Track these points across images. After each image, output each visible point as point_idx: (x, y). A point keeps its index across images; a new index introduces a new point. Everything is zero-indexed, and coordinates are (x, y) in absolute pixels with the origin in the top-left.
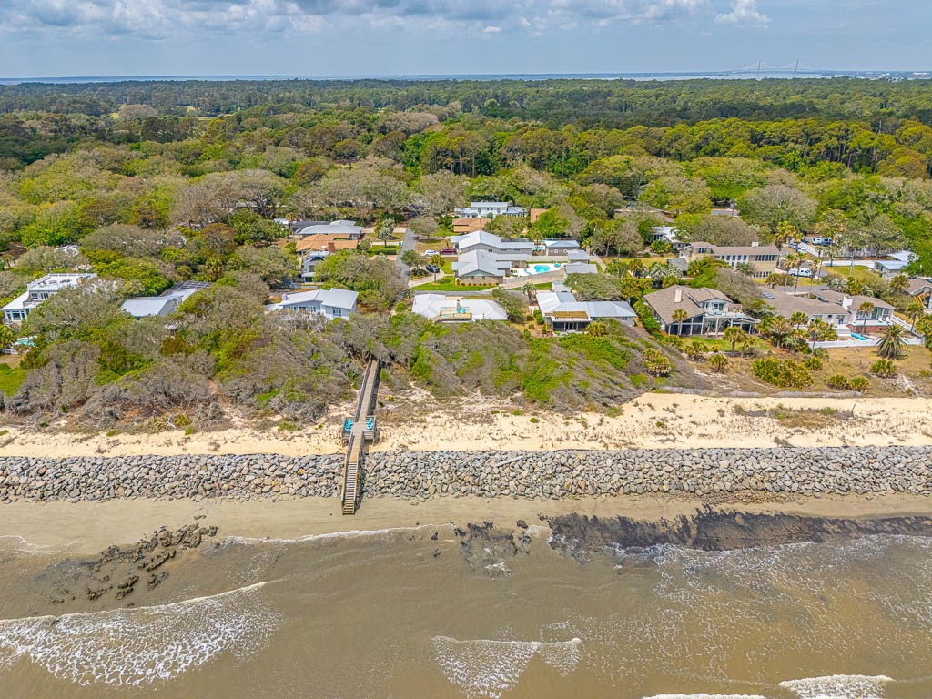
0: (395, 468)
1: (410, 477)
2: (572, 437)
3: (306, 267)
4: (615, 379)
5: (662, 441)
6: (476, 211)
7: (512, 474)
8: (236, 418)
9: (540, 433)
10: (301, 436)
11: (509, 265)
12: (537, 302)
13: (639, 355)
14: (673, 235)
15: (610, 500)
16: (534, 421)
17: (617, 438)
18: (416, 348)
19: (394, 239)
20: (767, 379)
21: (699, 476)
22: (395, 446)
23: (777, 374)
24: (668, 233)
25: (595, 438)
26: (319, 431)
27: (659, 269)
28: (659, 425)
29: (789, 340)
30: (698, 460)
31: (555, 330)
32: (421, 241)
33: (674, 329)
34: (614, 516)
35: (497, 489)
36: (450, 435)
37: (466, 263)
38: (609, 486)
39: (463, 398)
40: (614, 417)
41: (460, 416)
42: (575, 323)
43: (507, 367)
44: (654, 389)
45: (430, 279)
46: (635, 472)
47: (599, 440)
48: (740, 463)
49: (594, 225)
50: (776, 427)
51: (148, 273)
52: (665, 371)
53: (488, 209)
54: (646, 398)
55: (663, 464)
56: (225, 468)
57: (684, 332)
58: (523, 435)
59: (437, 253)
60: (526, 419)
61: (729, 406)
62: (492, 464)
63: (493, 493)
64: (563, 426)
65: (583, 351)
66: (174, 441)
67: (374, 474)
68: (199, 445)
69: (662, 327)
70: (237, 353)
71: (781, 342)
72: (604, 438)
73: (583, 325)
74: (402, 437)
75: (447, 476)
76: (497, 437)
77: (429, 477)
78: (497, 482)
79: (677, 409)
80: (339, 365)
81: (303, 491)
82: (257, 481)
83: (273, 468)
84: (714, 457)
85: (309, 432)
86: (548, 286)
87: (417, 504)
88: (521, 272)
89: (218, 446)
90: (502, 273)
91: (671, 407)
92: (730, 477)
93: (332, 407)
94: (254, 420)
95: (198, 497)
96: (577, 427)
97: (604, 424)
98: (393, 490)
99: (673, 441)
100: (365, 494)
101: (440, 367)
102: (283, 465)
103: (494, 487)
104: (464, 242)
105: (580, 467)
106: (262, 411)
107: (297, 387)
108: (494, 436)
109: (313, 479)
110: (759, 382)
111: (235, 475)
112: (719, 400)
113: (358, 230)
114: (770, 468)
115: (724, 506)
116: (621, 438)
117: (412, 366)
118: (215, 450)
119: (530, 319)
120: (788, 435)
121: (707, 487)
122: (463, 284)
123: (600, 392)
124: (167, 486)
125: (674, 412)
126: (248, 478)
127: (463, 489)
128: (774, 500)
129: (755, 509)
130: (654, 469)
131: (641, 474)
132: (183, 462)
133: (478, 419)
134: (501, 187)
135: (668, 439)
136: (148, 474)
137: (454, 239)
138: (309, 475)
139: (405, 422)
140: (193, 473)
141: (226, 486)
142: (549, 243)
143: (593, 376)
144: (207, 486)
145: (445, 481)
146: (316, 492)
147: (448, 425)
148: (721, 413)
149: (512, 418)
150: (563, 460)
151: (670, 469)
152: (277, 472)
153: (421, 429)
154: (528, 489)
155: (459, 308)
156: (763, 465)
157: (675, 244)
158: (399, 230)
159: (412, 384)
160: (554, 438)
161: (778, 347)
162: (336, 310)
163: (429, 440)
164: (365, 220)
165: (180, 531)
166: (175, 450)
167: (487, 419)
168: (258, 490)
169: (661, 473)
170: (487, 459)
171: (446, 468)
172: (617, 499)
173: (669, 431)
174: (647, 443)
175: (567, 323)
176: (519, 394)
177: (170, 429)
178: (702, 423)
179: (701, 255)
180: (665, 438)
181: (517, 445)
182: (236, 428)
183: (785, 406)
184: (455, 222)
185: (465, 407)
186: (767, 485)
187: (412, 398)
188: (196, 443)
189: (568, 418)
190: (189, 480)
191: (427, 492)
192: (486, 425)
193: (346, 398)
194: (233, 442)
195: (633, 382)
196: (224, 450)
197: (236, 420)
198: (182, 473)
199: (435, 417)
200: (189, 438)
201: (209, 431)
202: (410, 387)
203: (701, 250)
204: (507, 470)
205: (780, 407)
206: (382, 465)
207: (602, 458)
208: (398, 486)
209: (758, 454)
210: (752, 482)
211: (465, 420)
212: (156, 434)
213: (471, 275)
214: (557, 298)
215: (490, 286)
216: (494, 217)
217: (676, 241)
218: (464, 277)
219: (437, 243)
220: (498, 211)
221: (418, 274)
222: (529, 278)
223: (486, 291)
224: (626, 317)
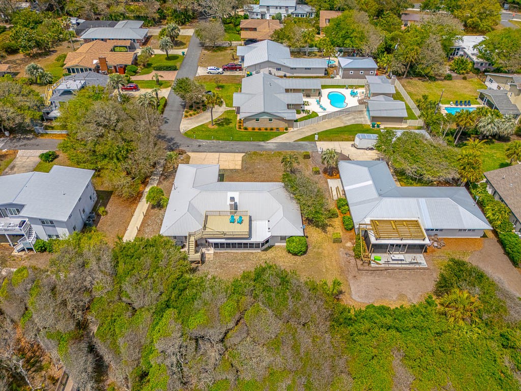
6: (265, 10)
11: (299, 98)
12: (337, 171)
14: (475, 51)
19: (178, 44)
24: (469, 44)
27: (492, 122)
31: (372, 252)
32: (207, 48)
37: (250, 96)
42: (405, 245)
45: (204, 119)
49: (393, 39)
53: (277, 7)
59: (221, 70)
73: (417, 248)
86: (347, 133)
88: (312, 105)
90: (292, 115)
104: (254, 55)
113: (143, 33)
119: (331, 214)
122: (246, 129)
137: (241, 51)
142: (345, 62)
155: (234, 210)
157: (478, 63)
158: (187, 32)
162: (47, 222)
164: (154, 19)
175: (392, 245)
184: (244, 24)
213: (256, 117)
214: (370, 182)
215: (277, 132)
216: (283, 18)
217: (481, 60)
218: (247, 119)
219: (223, 53)
220: (287, 11)
221: (196, 106)
222: (324, 117)
223: (272, 143)
224: (475, 229)
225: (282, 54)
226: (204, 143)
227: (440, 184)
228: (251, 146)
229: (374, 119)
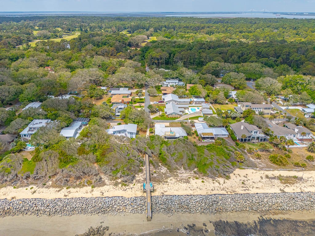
0: (161, 203)
1: (167, 206)
2: (216, 189)
3: (117, 111)
4: (227, 164)
5: (245, 190)
6: (168, 83)
7: (199, 205)
8: (106, 180)
9: (205, 187)
10: (129, 189)
11: (183, 109)
12: (194, 126)
13: (233, 154)
14: (235, 96)
15: (231, 214)
16: (203, 182)
17: (230, 189)
18: (160, 150)
20: (274, 163)
21: (258, 205)
22: (160, 193)
23: (277, 161)
24: (234, 94)
25: (223, 189)
26: (134, 186)
27: (234, 114)
28: (243, 183)
29: (280, 146)
30: (257, 199)
31: (202, 139)
32: (151, 96)
33: (242, 140)
34: (233, 221)
35: (195, 211)
36: (177, 188)
37: (169, 109)
38: (230, 209)
39: (178, 171)
40: (228, 180)
41: (178, 179)
42: (209, 137)
43: (191, 159)
44: (239, 167)
45: (157, 115)
46: (238, 203)
47: (225, 190)
48: (270, 200)
49: (209, 93)
50: (280, 184)
52: (242, 161)
53: (172, 83)
54: (237, 171)
55: (247, 201)
56: (107, 203)
57: (244, 141)
58: (200, 188)
59: (158, 103)
60: (200, 181)
61: (264, 175)
62: (192, 201)
63: (194, 212)
64: (212, 184)
65: (215, 152)
66: (89, 191)
67: (155, 205)
68: (97, 192)
69: (238, 138)
70: (103, 155)
71: (277, 146)
72: (226, 189)
73: (212, 138)
74: (161, 189)
75: (178, 206)
76: (192, 189)
77: (173, 206)
78: (195, 208)
79: (247, 176)
80: (136, 158)
81: (134, 211)
82: (118, 208)
83: (122, 203)
84: (262, 198)
85: (131, 187)
86: (197, 118)
87: (170, 216)
89: (103, 193)
90: (181, 113)
91: (246, 175)
92: (268, 205)
93: (136, 175)
94: (112, 182)
95: (100, 214)
96: (217, 184)
97: (225, 183)
98: (162, 211)
99: (248, 190)
100: (153, 212)
101: (169, 158)
102: (126, 201)
103: (194, 210)
104: (167, 98)
105: (220, 202)
106: (114, 178)
107: (125, 169)
108: (191, 189)
109: (136, 207)
110: (272, 164)
111: (111, 206)
112: (261, 172)
113: (129, 92)
114: (280, 202)
115: (266, 216)
116: (231, 189)
117: (159, 157)
118: (102, 195)
119: (193, 134)
120: (284, 187)
121: (261, 209)
122: (169, 117)
123: (223, 170)
124: (90, 210)
125: (246, 177)
126: (115, 206)
127: (184, 210)
128: (282, 213)
129: (277, 217)
130: (244, 203)
131: (240, 205)
132: (94, 201)
133: (185, 181)
134: (176, 75)
135: (246, 189)
136: (83, 205)
137: (163, 97)
138: (134, 205)
139: (161, 182)
140: (97, 205)
141: (108, 210)
142: (195, 100)
143: (219, 163)
144: (102, 210)
145: (178, 207)
146: (137, 212)
147: (175, 183)
148: (261, 177)
149: (196, 180)
150: (215, 199)
151: (249, 202)
152: (124, 205)
153: (167, 185)
154: (205, 211)
155: (171, 131)
156: (278, 201)
157: (236, 99)
158: (143, 91)
159: (160, 164)
160: (210, 189)
161: (276, 148)
162: (131, 133)
163: (170, 190)
164: (131, 87)
165: (97, 228)
166: (89, 196)
167: (187, 181)
168: (119, 211)
169: (246, 204)
170: (190, 199)
171: (178, 203)
172: (233, 214)
173: (246, 186)
174: (240, 191)
175: (207, 137)
176: (196, 169)
177: (86, 186)
178: (256, 182)
179: (247, 108)
180: (245, 189)
181: (199, 192)
182: (107, 185)
183: (282, 175)
184: (162, 88)
185: (180, 175)
186: (279, 208)
187: (162, 171)
188: (96, 192)
189: (213, 181)
190: (96, 208)
191: (172, 212)
192: (187, 183)
193: (140, 171)
194: (108, 191)
195: (232, 165)
196: (106, 195)
197: (107, 181)
198: (94, 205)
199: (171, 180)
200: (93, 190)
201: (99, 186)
202: (160, 166)
203: (247, 106)
204: (197, 203)
205: (280, 175)
206: (157, 202)
207: (227, 198)
208: (163, 210)
209: (275, 196)
210: (274, 207)
211: (180, 182)
212: (82, 188)
213: (171, 114)
214: (202, 126)
215: (178, 118)
216: (174, 86)
217: (237, 98)
218: (169, 115)
219: (157, 97)
220: (175, 84)
221: (153, 112)
222: (190, 114)
223: (176, 120)
224: (225, 135)
225: (176, 97)
226: (158, 121)
227: (218, 127)
228: (171, 121)
229: (204, 114)
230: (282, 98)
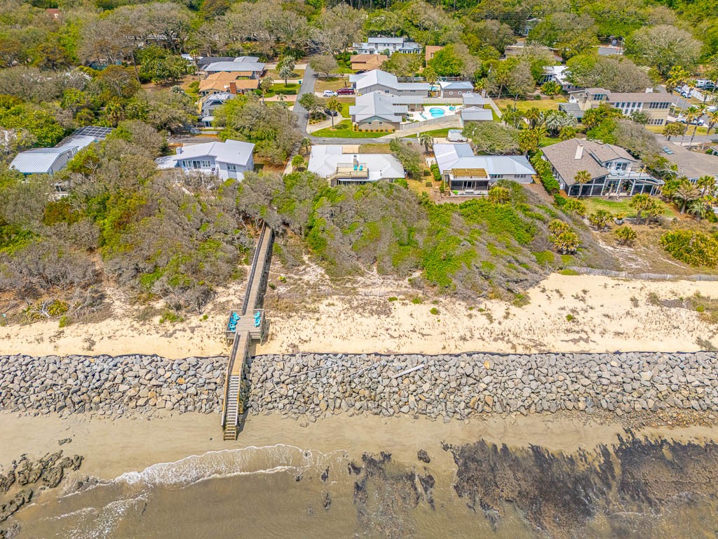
0: (283, 378)
1: (299, 389)
2: (477, 335)
3: (207, 111)
4: (521, 258)
5: (575, 341)
6: (373, 47)
7: (413, 387)
8: (117, 303)
9: (441, 329)
10: (184, 330)
11: (405, 110)
12: (433, 153)
13: (544, 227)
14: (564, 77)
15: (522, 420)
16: (435, 312)
17: (525, 336)
18: (311, 215)
19: (295, 76)
20: (678, 256)
21: (618, 390)
22: (285, 346)
23: (688, 251)
24: (558, 72)
25: (501, 337)
26: (203, 324)
27: (555, 118)
28: (570, 318)
29: (697, 207)
30: (618, 370)
31: (452, 189)
32: (320, 79)
33: (575, 190)
34: (526, 446)
35: (396, 407)
36: (344, 331)
37: (363, 107)
38: (520, 403)
39: (359, 278)
40: (520, 306)
41: (355, 303)
42: (474, 182)
43: (406, 240)
44: (561, 269)
45: (327, 124)
46: (547, 385)
47: (506, 339)
48: (663, 375)
49: (488, 66)
50: (697, 322)
51: (43, 121)
52: (572, 248)
53: (385, 45)
54: (554, 280)
55: (580, 376)
56: (97, 377)
57: (583, 193)
58: (424, 332)
59: (336, 93)
60: (426, 308)
61: (643, 293)
62: (390, 374)
63: (391, 411)
64: (466, 319)
65: (485, 222)
66: (46, 337)
67: (260, 385)
68: (73, 341)
69: (562, 186)
70: (121, 225)
71: (687, 208)
72: (511, 337)
73: (483, 185)
74: (292, 333)
75: (340, 388)
76: (396, 334)
77: (321, 389)
78: (396, 396)
79: (587, 297)
80: (228, 238)
81: (185, 404)
82: (132, 392)
83: (149, 376)
84: (635, 368)
85: (193, 325)
86: (443, 133)
87: (307, 425)
88: (416, 116)
89: (93, 343)
90: (399, 119)
91: (581, 294)
92: (653, 392)
93: (220, 289)
94: (136, 307)
95: (66, 411)
96: (481, 320)
97: (511, 316)
98: (281, 405)
99: (586, 341)
100: (250, 410)
101: (335, 239)
102: (161, 371)
103: (393, 403)
104: (362, 82)
105: (487, 379)
106: (144, 295)
107: (182, 268)
108: (392, 333)
109: (192, 390)
110: (669, 259)
111: (107, 384)
112: (632, 284)
113: (260, 67)
114: (697, 383)
115: (647, 431)
116: (529, 337)
117: (306, 235)
118: (89, 349)
119: (426, 174)
120: (711, 334)
121: (628, 405)
122: (360, 131)
123: (505, 276)
124: (33, 398)
125: (583, 300)
126: (123, 388)
127: (358, 405)
128: (701, 422)
129: (684, 435)
130: (568, 382)
131: (554, 389)
132: (52, 367)
133: (374, 308)
134: (397, 22)
135: (581, 338)
136: (13, 382)
137: (352, 78)
138: (189, 385)
139: (297, 311)
140: (60, 383)
141: (96, 399)
142: (445, 84)
143: (496, 255)
144: (76, 399)
145: (338, 394)
146: (195, 408)
147: (343, 316)
148: (634, 301)
149: (412, 307)
150: (469, 370)
151: (587, 382)
152: (154, 382)
153: (313, 322)
154: (430, 407)
155: (356, 164)
156: (690, 378)
157: (565, 86)
158: (301, 66)
159: (305, 258)
160: (457, 336)
161: (682, 212)
162: (231, 167)
163: (322, 336)
164: (268, 55)
165: (41, 461)
166: (44, 350)
167: (384, 309)
168: (132, 404)
169: (577, 386)
170: (384, 367)
171: (339, 379)
172: (528, 420)
173: (581, 327)
174: (559, 343)
175: (465, 182)
176: (417, 274)
177: (44, 318)
178: (615, 316)
179: (598, 102)
180: (576, 336)
181: (416, 345)
182: (115, 318)
183: (703, 294)
184: (353, 58)
185: (361, 290)
186: (694, 403)
187: (306, 278)
188: (70, 338)
189: (471, 309)
190: (57, 391)
191: (317, 409)
192: (383, 317)
193: (235, 278)
194: (110, 337)
195: (539, 261)
196: (99, 349)
197: (118, 307)
198: (48, 382)
199: (329, 305)
200: (63, 332)
201: (85, 322)
202: (303, 263)
203: (597, 97)
204: (406, 381)
205: (698, 295)
206: (268, 373)
207: (512, 368)
208: (286, 401)
209: (679, 361)
210: (676, 398)
211: (361, 310)
212: (28, 326)
213: (368, 121)
214: (455, 151)
215: (387, 133)
216: (391, 54)
217: (566, 83)
218: (361, 123)
219: (336, 82)
220: (395, 48)
221: (316, 117)
222: (425, 123)
223: (383, 139)
224: (525, 175)
225: (390, 80)
226: (327, 139)
228: (366, 141)
229: (466, 122)
230: (699, 84)
